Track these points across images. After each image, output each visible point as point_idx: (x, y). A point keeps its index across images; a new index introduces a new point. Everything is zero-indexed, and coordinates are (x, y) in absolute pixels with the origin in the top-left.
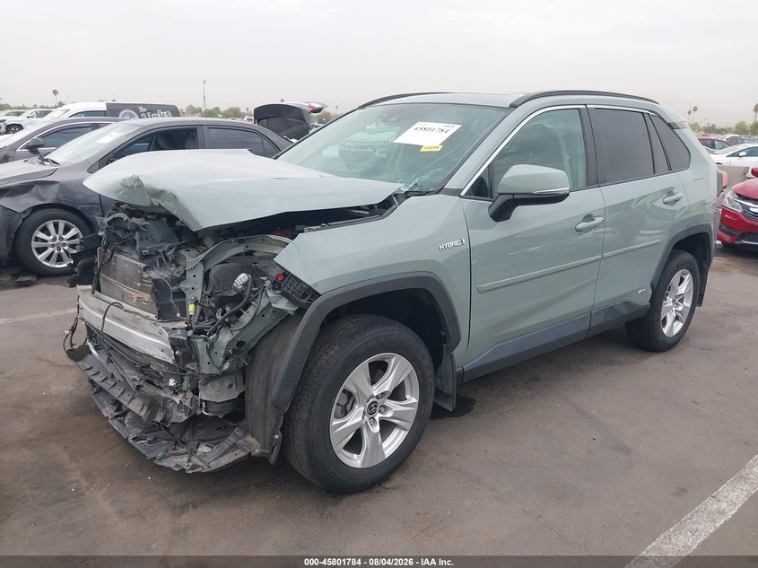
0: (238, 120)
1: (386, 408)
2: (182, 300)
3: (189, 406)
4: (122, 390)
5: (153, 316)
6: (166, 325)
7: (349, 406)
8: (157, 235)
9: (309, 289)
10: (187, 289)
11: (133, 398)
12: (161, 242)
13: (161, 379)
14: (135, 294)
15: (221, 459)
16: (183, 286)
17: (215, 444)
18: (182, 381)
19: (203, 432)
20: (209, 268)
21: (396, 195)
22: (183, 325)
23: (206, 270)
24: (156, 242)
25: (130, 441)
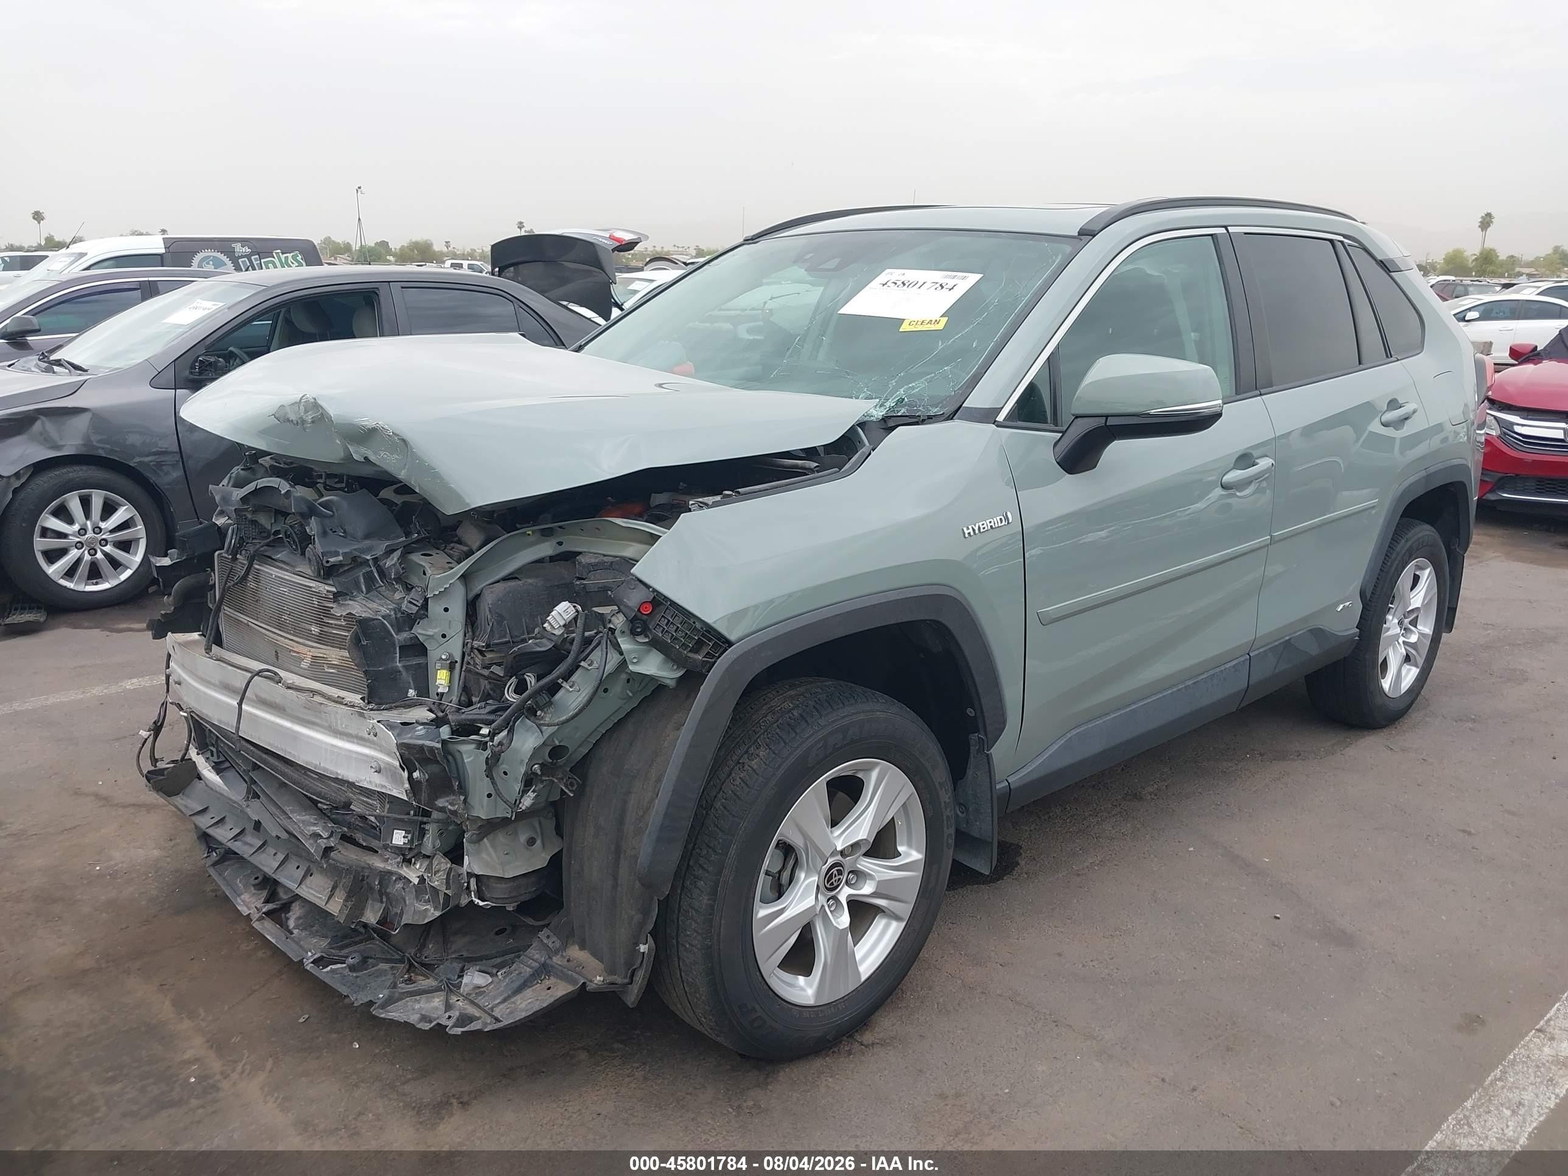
0: (430, 268)
1: (859, 875)
2: (420, 660)
3: (443, 888)
4: (281, 857)
5: (356, 698)
6: (386, 715)
7: (786, 875)
8: (358, 524)
9: (709, 631)
10: (431, 637)
11: (308, 873)
12: (367, 537)
13: (374, 831)
14: (308, 651)
15: (518, 998)
16: (421, 631)
17: (500, 967)
18: (422, 833)
19: (467, 939)
20: (476, 590)
21: (862, 425)
22: (423, 714)
23: (471, 595)
24: (354, 538)
25: (309, 967)
